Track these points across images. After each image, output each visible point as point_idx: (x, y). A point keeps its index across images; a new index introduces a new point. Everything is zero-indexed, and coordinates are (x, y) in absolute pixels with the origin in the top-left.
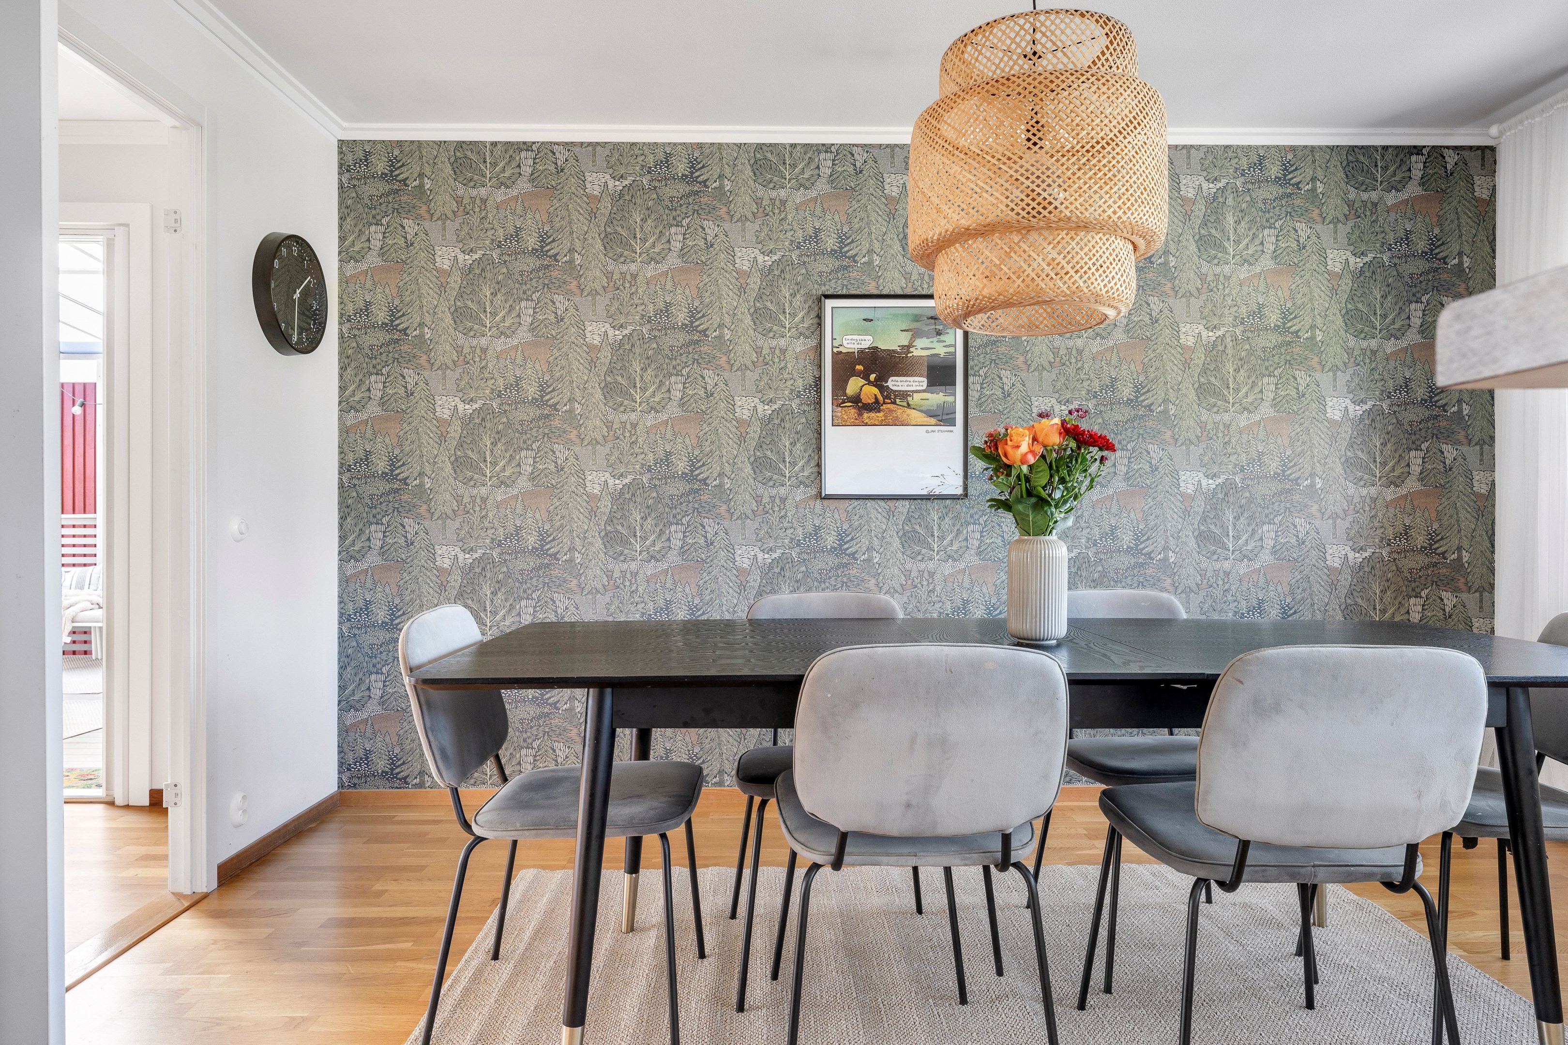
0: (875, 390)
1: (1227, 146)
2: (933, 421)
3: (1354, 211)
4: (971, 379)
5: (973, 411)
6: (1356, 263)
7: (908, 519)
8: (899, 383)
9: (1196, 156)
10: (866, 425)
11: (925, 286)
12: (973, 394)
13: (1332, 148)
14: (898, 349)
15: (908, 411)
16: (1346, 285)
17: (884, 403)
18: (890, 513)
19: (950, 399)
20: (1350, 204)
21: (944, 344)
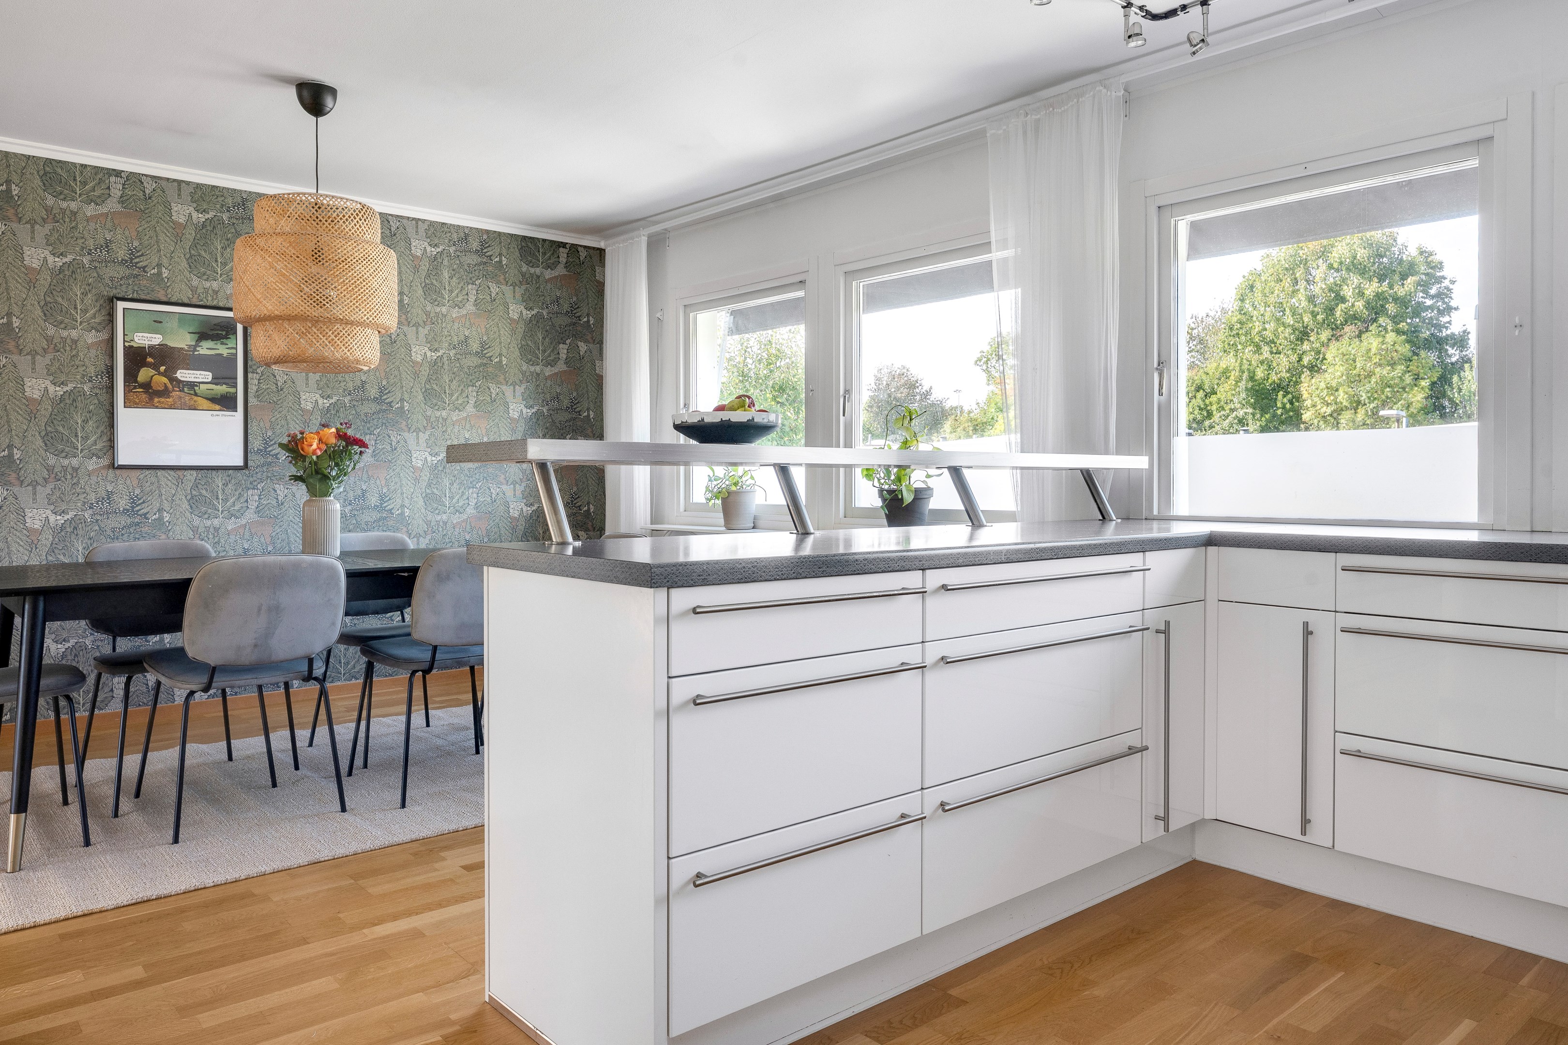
0: (165, 380)
1: (443, 223)
2: (218, 407)
3: (526, 279)
4: (250, 375)
5: (252, 401)
6: (528, 314)
7: (196, 486)
8: (187, 375)
9: (422, 227)
10: (157, 407)
11: (210, 299)
12: (252, 389)
13: (512, 235)
14: (186, 348)
15: (195, 398)
16: (521, 329)
17: (174, 390)
18: (180, 481)
19: (232, 390)
20: (523, 275)
21: (227, 346)
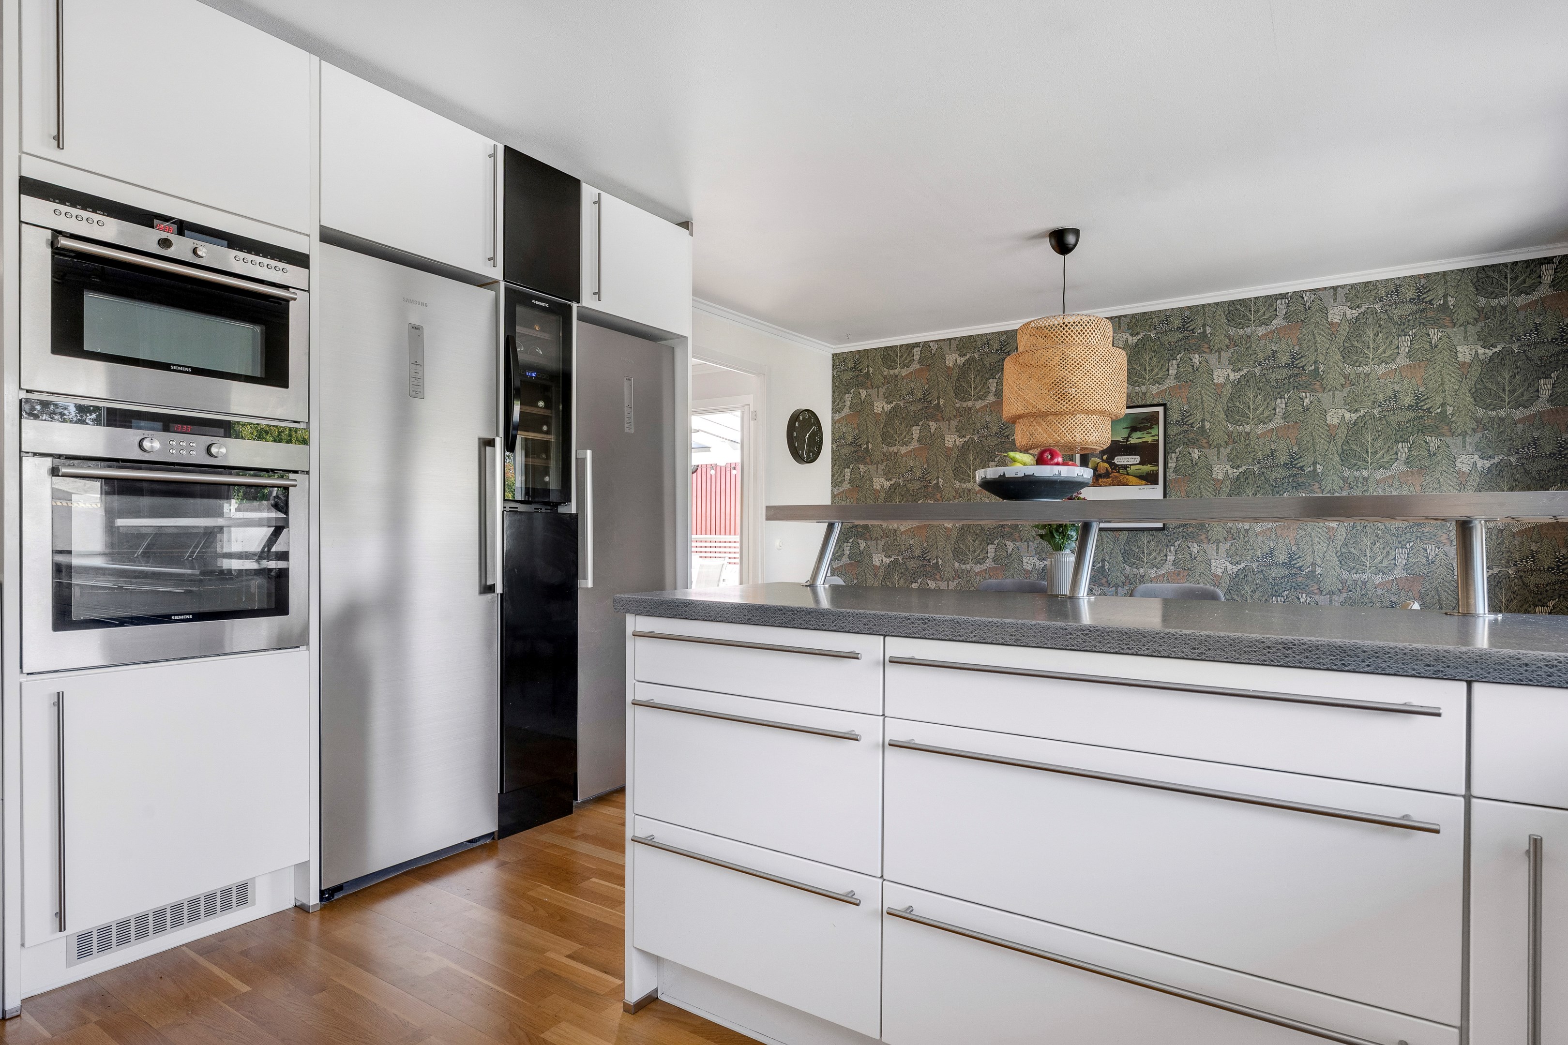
0: (1106, 465)
1: (1368, 282)
2: (1144, 482)
3: (1483, 314)
4: (1169, 455)
5: (1171, 475)
6: (1485, 354)
7: (1128, 543)
8: (1122, 461)
9: (1341, 293)
10: (1101, 486)
11: (1140, 400)
12: (1172, 464)
13: (1463, 271)
14: (1121, 440)
15: (1127, 477)
16: (1475, 372)
17: (1112, 472)
18: (1116, 539)
19: (1155, 468)
20: (1480, 311)
21: (1152, 435)
